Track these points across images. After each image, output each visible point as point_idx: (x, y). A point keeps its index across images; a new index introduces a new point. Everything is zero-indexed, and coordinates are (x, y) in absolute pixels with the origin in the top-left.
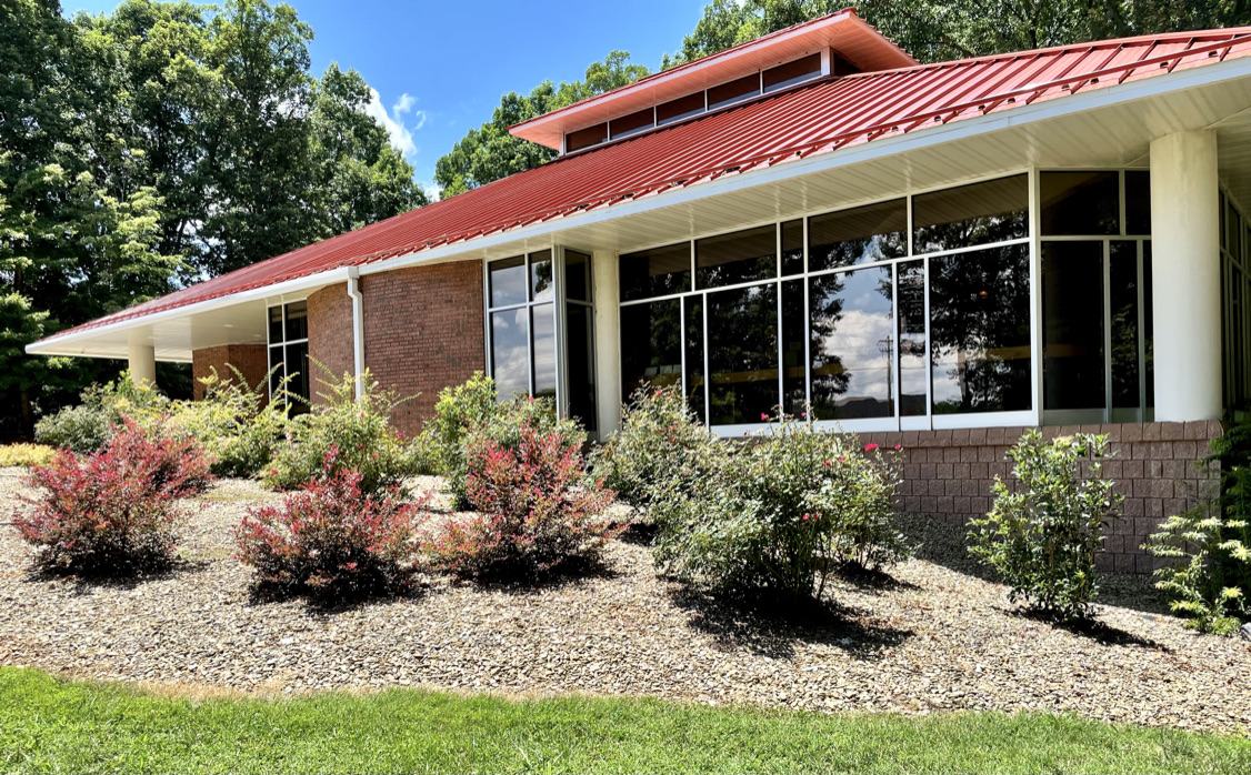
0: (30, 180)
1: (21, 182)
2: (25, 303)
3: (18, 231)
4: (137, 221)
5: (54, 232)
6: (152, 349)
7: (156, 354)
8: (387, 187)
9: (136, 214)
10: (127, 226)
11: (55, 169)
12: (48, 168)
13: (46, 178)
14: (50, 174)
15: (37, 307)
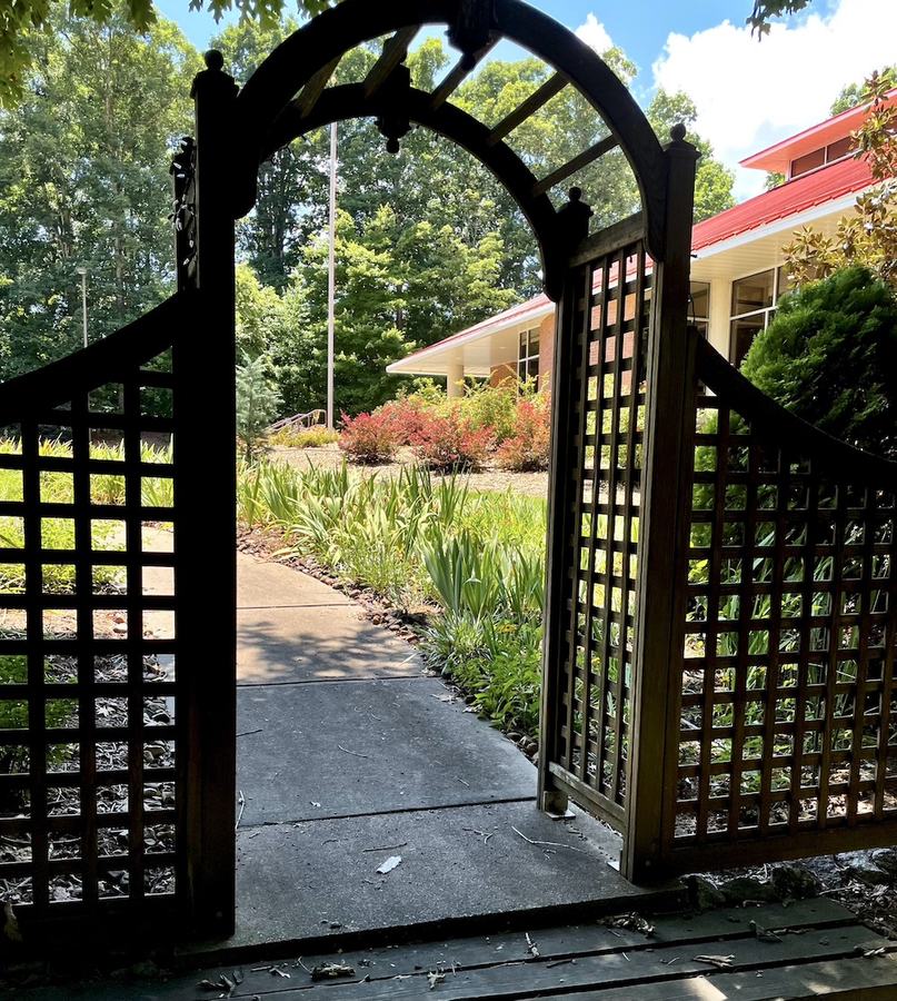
0: (407, 236)
1: (402, 238)
2: (400, 336)
3: (398, 279)
4: (482, 262)
5: (423, 278)
6: (462, 368)
7: (465, 371)
8: (701, 205)
9: (482, 257)
10: (475, 268)
11: (425, 225)
12: (420, 225)
13: (419, 234)
14: (421, 230)
15: (408, 338)
